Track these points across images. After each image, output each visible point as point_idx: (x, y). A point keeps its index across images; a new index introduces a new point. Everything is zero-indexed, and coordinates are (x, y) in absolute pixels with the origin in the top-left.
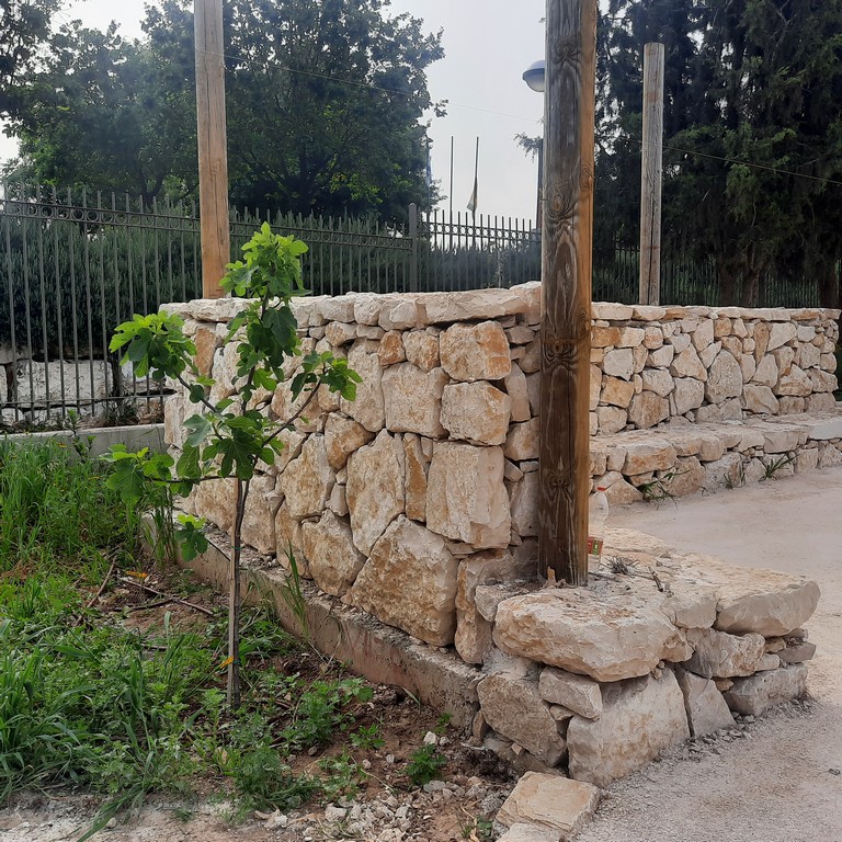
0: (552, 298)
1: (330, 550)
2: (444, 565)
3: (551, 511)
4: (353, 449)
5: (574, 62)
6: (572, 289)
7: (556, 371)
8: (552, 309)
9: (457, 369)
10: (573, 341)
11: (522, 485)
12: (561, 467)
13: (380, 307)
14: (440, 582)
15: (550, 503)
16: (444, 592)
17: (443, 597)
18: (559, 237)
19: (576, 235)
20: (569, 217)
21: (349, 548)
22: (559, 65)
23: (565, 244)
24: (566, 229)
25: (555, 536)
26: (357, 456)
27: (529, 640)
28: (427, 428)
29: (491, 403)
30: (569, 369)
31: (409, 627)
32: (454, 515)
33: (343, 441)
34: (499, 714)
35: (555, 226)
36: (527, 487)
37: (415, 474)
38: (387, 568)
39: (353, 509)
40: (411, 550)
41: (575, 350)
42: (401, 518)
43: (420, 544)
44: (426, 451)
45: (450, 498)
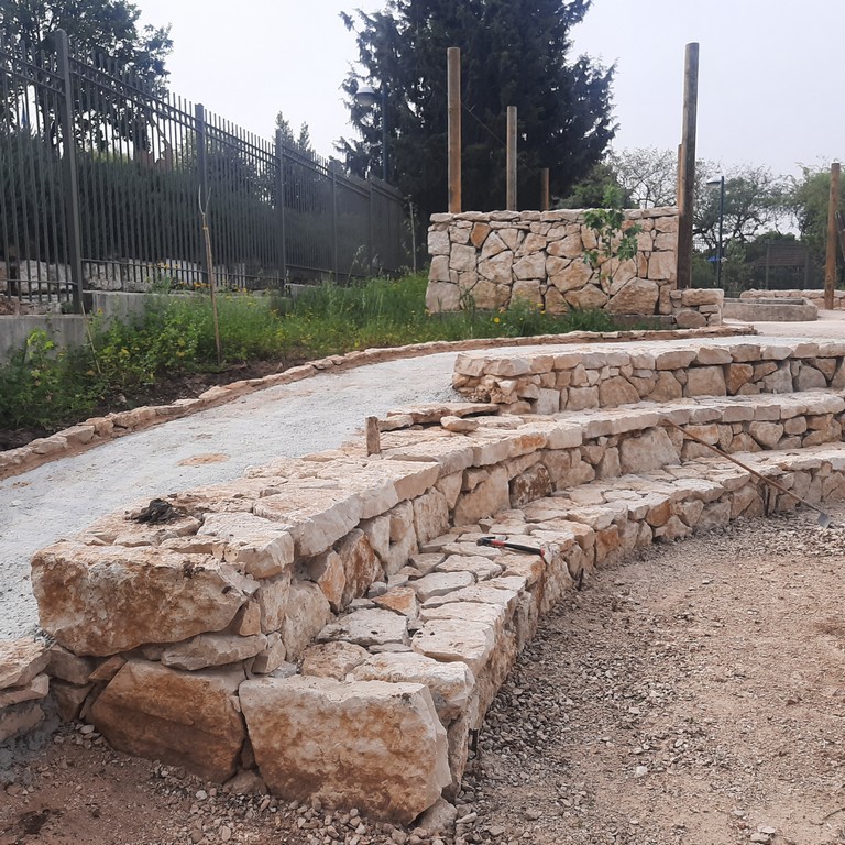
1: (591, 297)
2: (656, 288)
9: (664, 229)
17: (656, 297)
21: (602, 294)
28: (649, 248)
31: (639, 311)
32: (663, 272)
37: (643, 263)
38: (628, 295)
39: (604, 281)
40: (641, 286)
42: (635, 278)
43: (645, 284)
44: (647, 255)
45: (661, 267)
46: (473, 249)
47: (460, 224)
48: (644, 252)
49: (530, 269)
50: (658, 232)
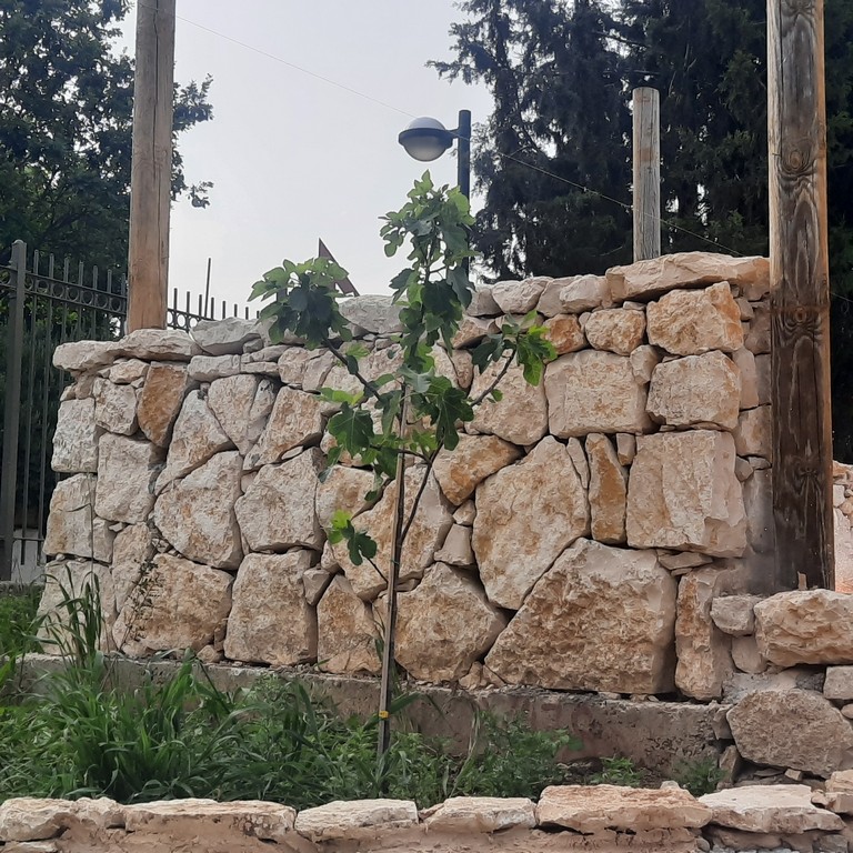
0: (792, 260)
1: (442, 617)
2: (659, 584)
3: (797, 506)
4: (491, 471)
5: (809, 16)
6: (815, 253)
7: (799, 342)
8: (792, 273)
9: (679, 341)
10: (817, 309)
11: (752, 484)
12: (808, 451)
13: (540, 289)
14: (655, 606)
15: (797, 496)
16: (661, 617)
17: (660, 624)
18: (798, 195)
19: (816, 194)
20: (808, 175)
21: (481, 605)
22: (792, 18)
23: (805, 203)
24: (805, 186)
25: (804, 534)
26: (498, 479)
27: (813, 629)
28: (629, 418)
29: (730, 375)
30: (814, 340)
31: (597, 681)
32: (678, 516)
33: (472, 465)
34: (765, 739)
35: (792, 183)
36: (757, 485)
37: (609, 482)
38: (557, 611)
39: (484, 555)
40: (603, 577)
41: (819, 319)
42: (583, 542)
43: (616, 568)
44: (624, 450)
45: (670, 497)
46: (143, 449)
47: (119, 370)
48: (611, 436)
49: (277, 512)
50: (660, 354)
